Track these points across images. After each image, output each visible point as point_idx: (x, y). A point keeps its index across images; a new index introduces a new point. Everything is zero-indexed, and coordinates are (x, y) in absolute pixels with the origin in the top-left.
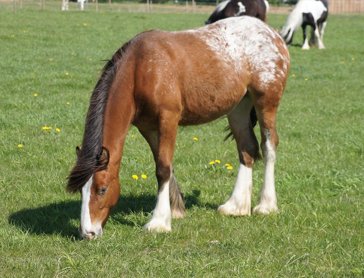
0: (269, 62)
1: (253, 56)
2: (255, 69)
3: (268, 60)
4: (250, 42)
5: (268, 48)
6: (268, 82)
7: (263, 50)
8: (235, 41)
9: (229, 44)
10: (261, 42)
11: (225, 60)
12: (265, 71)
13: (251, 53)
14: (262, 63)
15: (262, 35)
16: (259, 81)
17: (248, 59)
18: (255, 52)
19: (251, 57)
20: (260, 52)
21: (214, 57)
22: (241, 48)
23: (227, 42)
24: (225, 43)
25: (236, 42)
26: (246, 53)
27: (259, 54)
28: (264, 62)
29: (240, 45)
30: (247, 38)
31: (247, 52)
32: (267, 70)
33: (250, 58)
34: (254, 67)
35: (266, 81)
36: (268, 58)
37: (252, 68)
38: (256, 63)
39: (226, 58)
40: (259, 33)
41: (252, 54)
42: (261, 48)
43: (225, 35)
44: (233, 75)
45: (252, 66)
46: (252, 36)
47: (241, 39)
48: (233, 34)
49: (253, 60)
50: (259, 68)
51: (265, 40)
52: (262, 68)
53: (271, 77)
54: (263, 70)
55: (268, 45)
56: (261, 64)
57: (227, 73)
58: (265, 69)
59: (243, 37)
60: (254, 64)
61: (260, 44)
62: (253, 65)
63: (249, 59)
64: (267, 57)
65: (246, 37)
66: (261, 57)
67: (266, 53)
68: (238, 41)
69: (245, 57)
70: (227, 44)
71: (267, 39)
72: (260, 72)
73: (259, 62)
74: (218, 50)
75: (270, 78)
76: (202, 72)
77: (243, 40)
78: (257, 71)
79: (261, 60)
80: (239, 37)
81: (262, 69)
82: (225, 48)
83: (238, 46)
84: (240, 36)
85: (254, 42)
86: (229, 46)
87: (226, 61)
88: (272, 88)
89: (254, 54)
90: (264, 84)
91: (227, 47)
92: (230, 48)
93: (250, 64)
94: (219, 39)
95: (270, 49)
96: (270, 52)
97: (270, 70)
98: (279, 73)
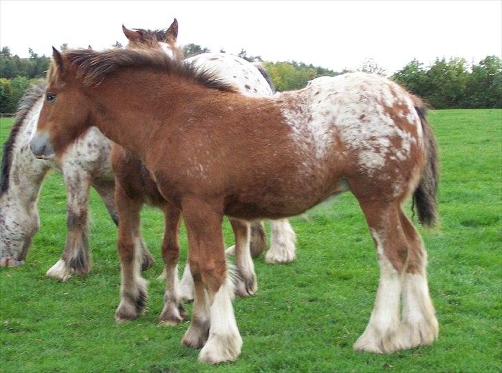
1: (350, 129)
3: (377, 134)
6: (373, 167)
12: (369, 150)
16: (357, 164)
28: (369, 137)
32: (373, 149)
33: (345, 132)
35: (369, 165)
52: (364, 145)
54: (365, 149)
55: (376, 115)
58: (369, 147)
64: (375, 131)
66: (363, 132)
72: (359, 150)
75: (376, 161)
78: (355, 149)
91: (310, 121)
94: (303, 109)
96: (379, 125)
97: (377, 150)
98: (394, 154)
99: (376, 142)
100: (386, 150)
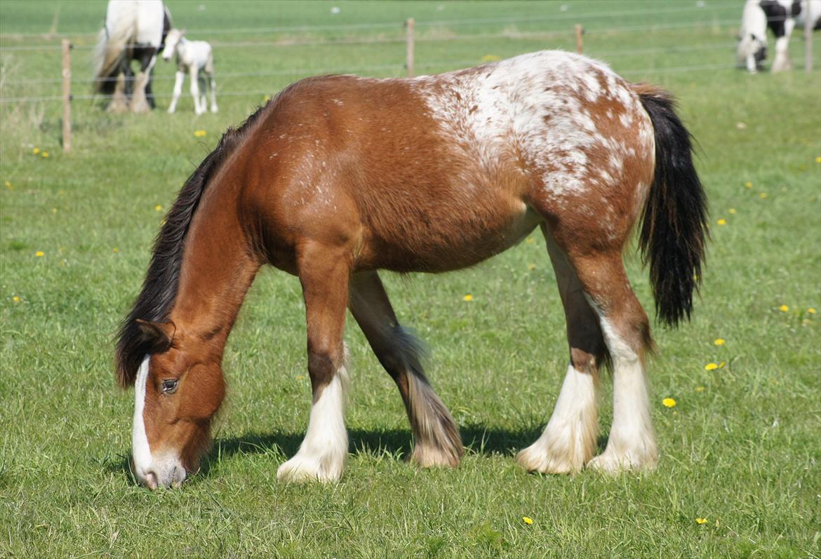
0: (569, 151)
1: (530, 137)
2: (533, 164)
3: (567, 146)
4: (525, 107)
5: (566, 121)
6: (564, 194)
7: (555, 125)
8: (495, 103)
9: (479, 108)
10: (548, 108)
11: (460, 139)
12: (557, 169)
13: (525, 130)
14: (551, 152)
15: (554, 93)
16: (542, 191)
17: (518, 142)
18: (535, 129)
19: (526, 138)
20: (547, 129)
21: (433, 132)
22: (506, 118)
23: (476, 104)
24: (471, 105)
25: (498, 104)
26: (514, 129)
27: (544, 132)
28: (557, 150)
29: (505, 112)
30: (520, 98)
31: (516, 127)
32: (564, 168)
33: (524, 141)
34: (532, 160)
35: (558, 191)
36: (567, 142)
37: (527, 163)
38: (537, 152)
39: (460, 136)
40: (548, 89)
41: (527, 133)
42: (550, 122)
43: (479, 90)
44: (473, 172)
45: (527, 157)
46: (530, 95)
47: (508, 98)
48: (494, 88)
49: (530, 145)
50: (542, 163)
51: (559, 103)
52: (551, 163)
53: (573, 185)
54: (553, 169)
55: (568, 114)
56: (550, 155)
57: (457, 167)
58: (559, 165)
59: (511, 95)
60: (532, 153)
61: (546, 113)
62: (530, 156)
63: (521, 143)
64: (566, 140)
65: (519, 96)
66: (549, 141)
67: (563, 131)
68: (501, 102)
69: (512, 138)
70: (475, 108)
71: (565, 102)
72: (544, 171)
73: (545, 150)
74: (448, 118)
75: (569, 185)
76: (397, 163)
77: (511, 102)
78: (539, 169)
79: (550, 148)
80: (505, 94)
81: (552, 166)
82: (468, 117)
83: (501, 112)
84: (507, 93)
85: (532, 108)
86: (477, 112)
87: (460, 142)
88: (576, 207)
89: (532, 132)
90: (554, 199)
91: (473, 113)
92: (479, 116)
93: (523, 154)
94: (462, 96)
95: (570, 124)
96: (572, 131)
97: (570, 169)
98: (596, 176)
99: (568, 159)
100: (583, 169)
